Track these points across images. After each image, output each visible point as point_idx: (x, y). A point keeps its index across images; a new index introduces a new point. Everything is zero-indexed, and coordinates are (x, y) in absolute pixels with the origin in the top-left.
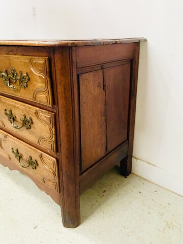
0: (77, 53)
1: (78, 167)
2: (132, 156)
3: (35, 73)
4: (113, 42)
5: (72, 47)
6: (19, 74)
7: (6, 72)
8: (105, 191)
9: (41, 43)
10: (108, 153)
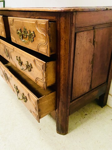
0: (77, 16)
1: (69, 97)
2: (108, 94)
3: (39, 32)
4: (104, 8)
5: (73, 12)
6: (28, 32)
7: (21, 30)
8: (86, 115)
9: (52, 9)
10: (91, 90)
